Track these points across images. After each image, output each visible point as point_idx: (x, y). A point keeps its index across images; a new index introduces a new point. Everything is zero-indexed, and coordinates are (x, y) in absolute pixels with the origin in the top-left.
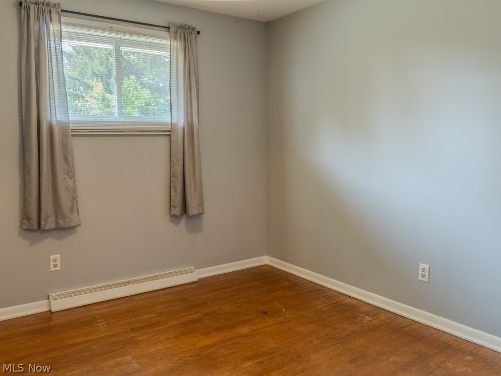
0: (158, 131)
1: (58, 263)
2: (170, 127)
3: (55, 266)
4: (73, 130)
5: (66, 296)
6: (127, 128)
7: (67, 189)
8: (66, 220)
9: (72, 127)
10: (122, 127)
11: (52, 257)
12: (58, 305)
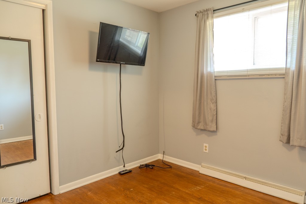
0: (276, 75)
1: (207, 148)
2: (285, 71)
3: (206, 150)
4: (215, 77)
5: (208, 168)
6: (248, 74)
7: (210, 109)
8: (207, 126)
9: (216, 74)
10: (245, 73)
11: (205, 145)
12: (203, 171)
